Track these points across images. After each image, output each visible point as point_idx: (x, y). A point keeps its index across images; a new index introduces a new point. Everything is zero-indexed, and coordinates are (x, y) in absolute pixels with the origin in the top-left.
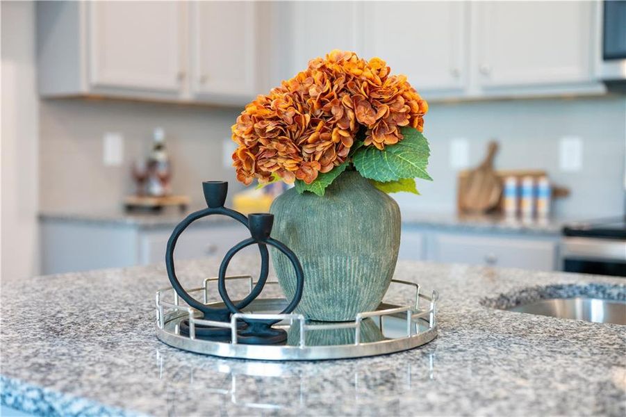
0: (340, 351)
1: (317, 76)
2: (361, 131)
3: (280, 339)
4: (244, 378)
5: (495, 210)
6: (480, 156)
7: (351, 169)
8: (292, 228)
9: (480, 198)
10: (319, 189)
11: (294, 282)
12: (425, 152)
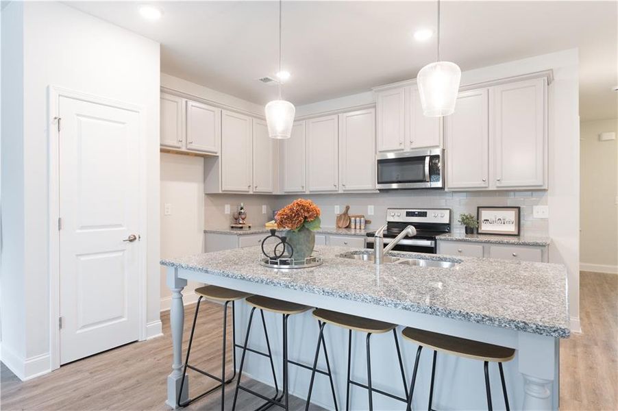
0: (301, 266)
1: (296, 205)
2: (306, 218)
3: (288, 264)
4: (282, 272)
5: (348, 227)
6: (344, 210)
7: (304, 226)
8: (290, 239)
9: (344, 224)
10: (296, 230)
11: (291, 251)
12: (320, 222)
